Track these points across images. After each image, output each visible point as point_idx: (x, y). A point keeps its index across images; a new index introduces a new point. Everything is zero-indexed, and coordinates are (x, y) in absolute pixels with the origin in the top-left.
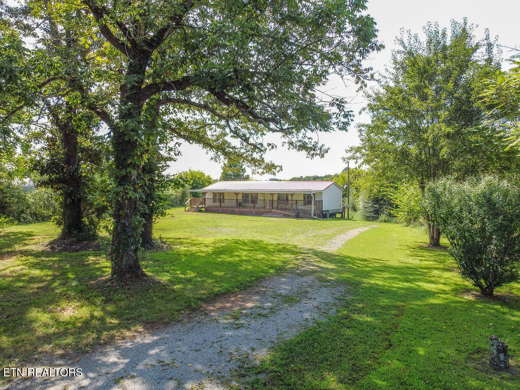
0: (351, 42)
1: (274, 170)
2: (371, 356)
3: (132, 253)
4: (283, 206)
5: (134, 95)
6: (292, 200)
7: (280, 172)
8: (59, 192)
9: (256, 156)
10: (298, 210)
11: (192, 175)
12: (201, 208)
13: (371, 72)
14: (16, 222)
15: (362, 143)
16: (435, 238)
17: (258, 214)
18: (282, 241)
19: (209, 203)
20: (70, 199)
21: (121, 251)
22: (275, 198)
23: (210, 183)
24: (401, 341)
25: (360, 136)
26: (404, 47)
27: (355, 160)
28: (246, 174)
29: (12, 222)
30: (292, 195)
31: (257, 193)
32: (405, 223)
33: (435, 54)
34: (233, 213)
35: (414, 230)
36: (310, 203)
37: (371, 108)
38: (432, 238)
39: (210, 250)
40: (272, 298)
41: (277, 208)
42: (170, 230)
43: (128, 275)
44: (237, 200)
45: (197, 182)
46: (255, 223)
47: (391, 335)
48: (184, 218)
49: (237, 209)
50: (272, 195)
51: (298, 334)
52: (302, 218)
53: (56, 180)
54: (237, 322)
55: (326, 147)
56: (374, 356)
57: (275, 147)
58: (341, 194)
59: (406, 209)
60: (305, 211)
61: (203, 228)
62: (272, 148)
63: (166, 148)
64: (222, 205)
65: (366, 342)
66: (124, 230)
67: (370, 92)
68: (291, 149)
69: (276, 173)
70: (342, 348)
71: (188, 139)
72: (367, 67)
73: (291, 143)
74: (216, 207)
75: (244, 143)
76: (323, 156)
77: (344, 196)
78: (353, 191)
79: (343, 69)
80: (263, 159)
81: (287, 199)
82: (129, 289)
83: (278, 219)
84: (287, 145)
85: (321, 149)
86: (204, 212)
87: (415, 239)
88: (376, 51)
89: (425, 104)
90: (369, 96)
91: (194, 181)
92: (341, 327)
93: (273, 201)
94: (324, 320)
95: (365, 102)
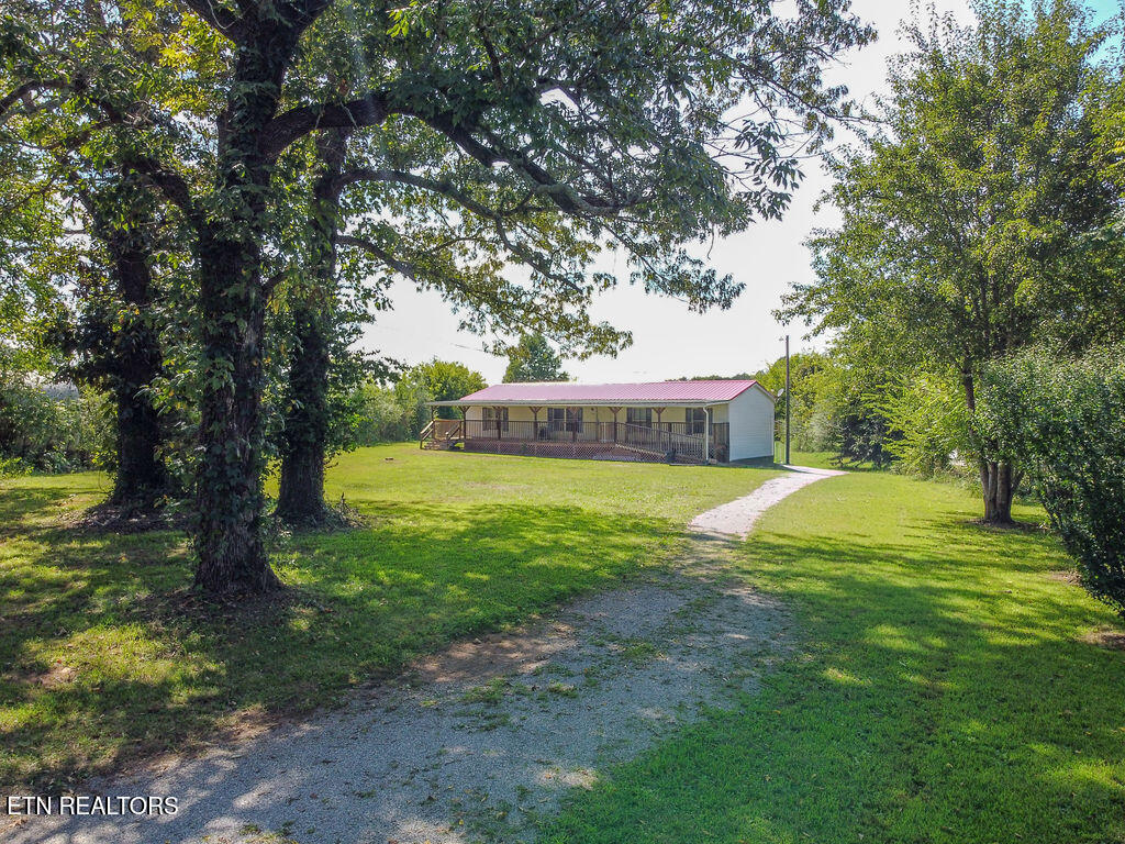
0: (794, 25)
1: (613, 345)
2: (865, 820)
3: (243, 530)
4: (640, 436)
5: (250, 137)
6: (659, 422)
7: (628, 349)
8: (106, 394)
9: (571, 310)
10: (674, 444)
11: (440, 372)
12: (457, 441)
13: (842, 99)
14: (29, 469)
15: (821, 280)
16: (998, 501)
17: (584, 454)
18: (630, 508)
19: (474, 431)
20: (131, 410)
21: (214, 524)
22: (622, 417)
23: (479, 388)
24: (947, 773)
25: (815, 265)
26: (921, 44)
27: (805, 317)
28: (560, 371)
29: (20, 469)
30: (659, 411)
31: (581, 408)
32: (919, 474)
33: (999, 58)
34: (526, 451)
35: (942, 488)
36: (699, 429)
37: (843, 195)
38: (992, 502)
39: (461, 527)
40: (593, 647)
41: (627, 441)
42: (378, 487)
43: (232, 587)
44: (536, 423)
45: (450, 384)
46: (574, 474)
47: (916, 752)
48: (416, 463)
49: (536, 445)
50: (615, 410)
51: (655, 748)
52: (684, 462)
53: (97, 364)
54: (490, 712)
55: (734, 283)
56: (874, 821)
57: (611, 282)
58: (771, 409)
59: (921, 439)
60: (690, 446)
61: (452, 482)
62: (607, 285)
63: (359, 292)
64: (504, 435)
65: (846, 775)
66: (222, 473)
67: (839, 157)
68: (652, 291)
69: (618, 350)
70: (778, 792)
71: (410, 271)
72: (834, 86)
73: (651, 275)
74: (490, 439)
75: (540, 274)
76: (727, 304)
77: (777, 415)
78: (797, 403)
79: (777, 95)
80: (586, 319)
81: (649, 420)
82: (229, 621)
83: (627, 465)
84: (640, 283)
85: (722, 287)
86: (463, 451)
87: (949, 508)
88: (855, 47)
89: (977, 174)
90: (837, 167)
91: (445, 384)
92: (776, 727)
93: (615, 424)
94: (728, 707)
95: (829, 181)
